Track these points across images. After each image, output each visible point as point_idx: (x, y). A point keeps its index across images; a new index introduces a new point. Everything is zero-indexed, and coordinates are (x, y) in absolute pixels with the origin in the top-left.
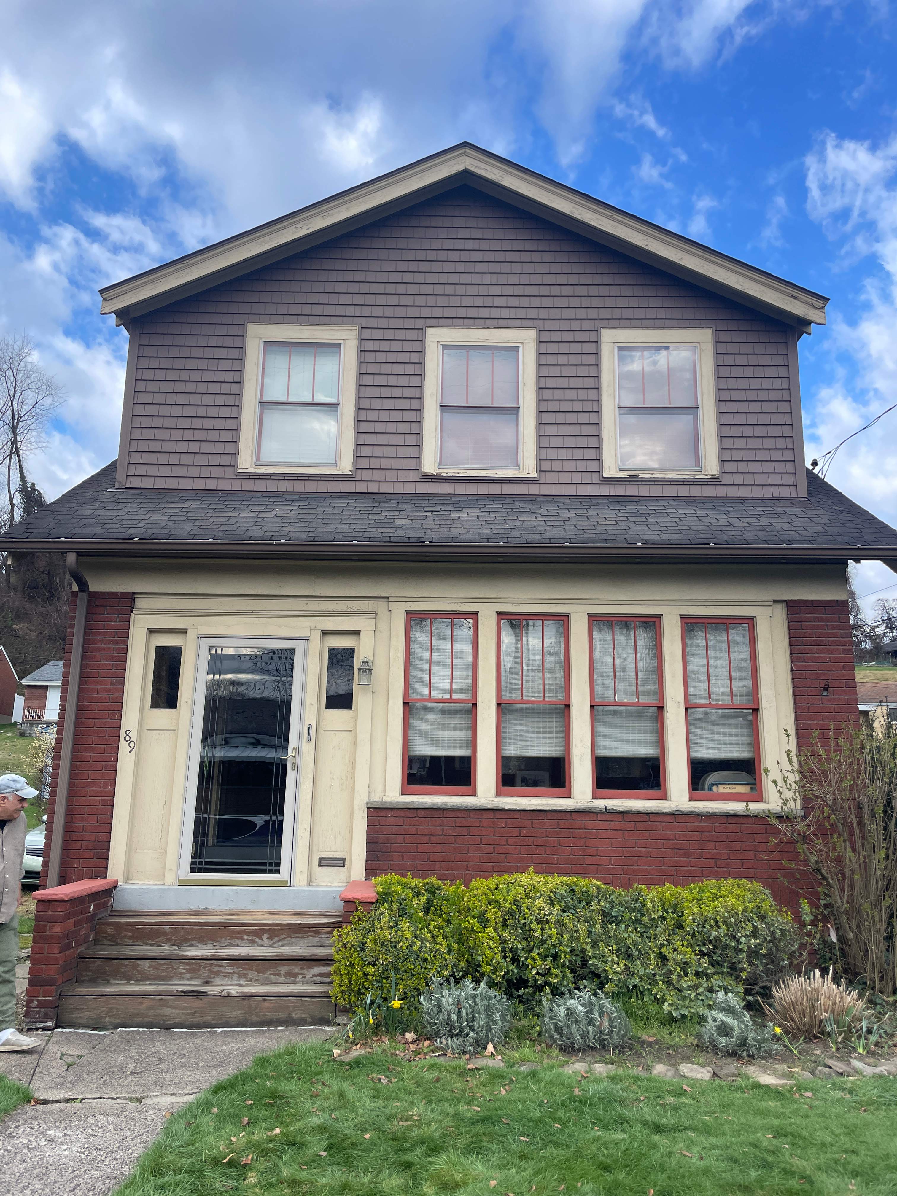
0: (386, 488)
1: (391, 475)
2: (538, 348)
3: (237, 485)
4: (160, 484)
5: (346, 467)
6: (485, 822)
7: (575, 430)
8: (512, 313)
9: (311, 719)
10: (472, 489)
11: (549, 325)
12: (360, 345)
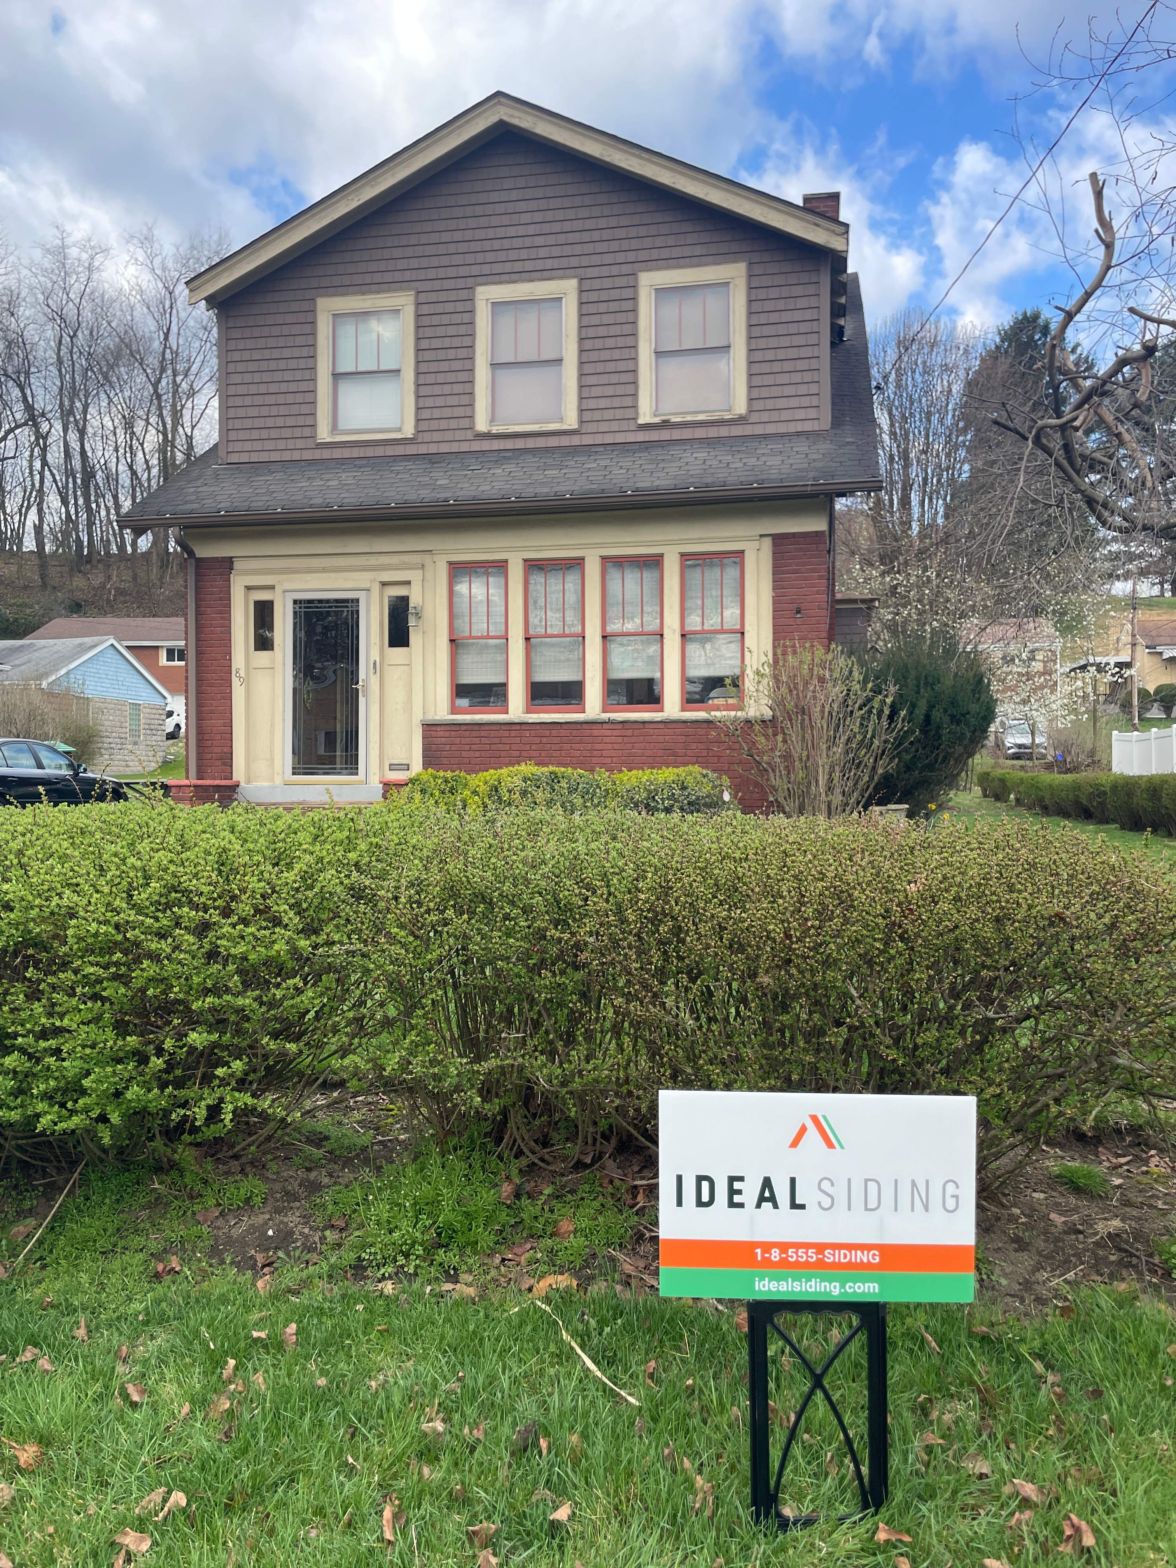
0: (444, 448)
1: (449, 436)
2: (580, 297)
3: (317, 454)
4: (254, 458)
5: (409, 431)
6: (513, 733)
7: (614, 378)
8: (555, 263)
9: (375, 655)
10: (520, 444)
11: (591, 272)
12: (417, 310)
